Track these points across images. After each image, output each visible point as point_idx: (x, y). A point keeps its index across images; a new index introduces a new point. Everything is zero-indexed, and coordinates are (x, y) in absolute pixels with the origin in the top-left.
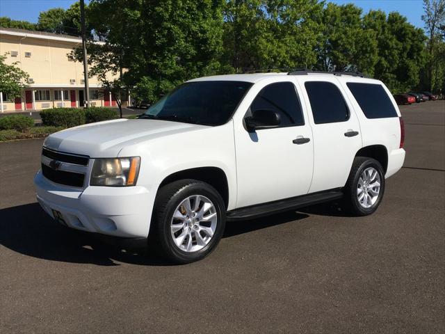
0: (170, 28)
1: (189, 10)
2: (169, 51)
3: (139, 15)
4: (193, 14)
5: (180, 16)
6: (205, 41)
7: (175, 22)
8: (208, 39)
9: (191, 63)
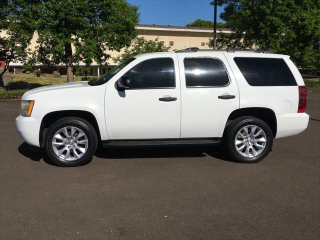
0: (273, 20)
1: (289, 5)
2: (273, 37)
3: (249, 13)
4: (292, 8)
5: (279, 10)
6: (303, 27)
7: (276, 15)
8: (306, 25)
9: (292, 45)
